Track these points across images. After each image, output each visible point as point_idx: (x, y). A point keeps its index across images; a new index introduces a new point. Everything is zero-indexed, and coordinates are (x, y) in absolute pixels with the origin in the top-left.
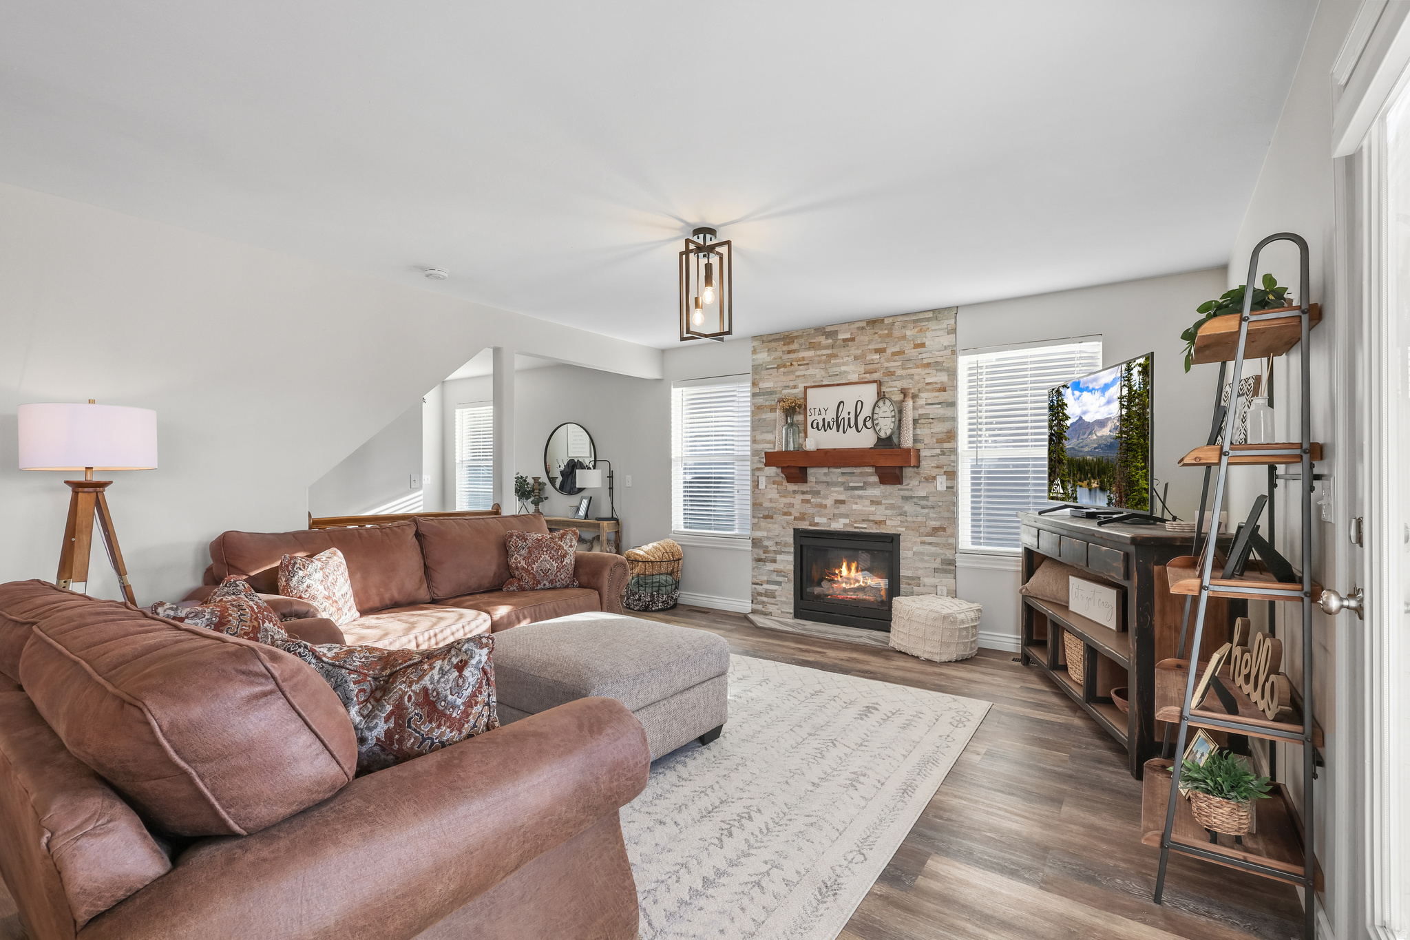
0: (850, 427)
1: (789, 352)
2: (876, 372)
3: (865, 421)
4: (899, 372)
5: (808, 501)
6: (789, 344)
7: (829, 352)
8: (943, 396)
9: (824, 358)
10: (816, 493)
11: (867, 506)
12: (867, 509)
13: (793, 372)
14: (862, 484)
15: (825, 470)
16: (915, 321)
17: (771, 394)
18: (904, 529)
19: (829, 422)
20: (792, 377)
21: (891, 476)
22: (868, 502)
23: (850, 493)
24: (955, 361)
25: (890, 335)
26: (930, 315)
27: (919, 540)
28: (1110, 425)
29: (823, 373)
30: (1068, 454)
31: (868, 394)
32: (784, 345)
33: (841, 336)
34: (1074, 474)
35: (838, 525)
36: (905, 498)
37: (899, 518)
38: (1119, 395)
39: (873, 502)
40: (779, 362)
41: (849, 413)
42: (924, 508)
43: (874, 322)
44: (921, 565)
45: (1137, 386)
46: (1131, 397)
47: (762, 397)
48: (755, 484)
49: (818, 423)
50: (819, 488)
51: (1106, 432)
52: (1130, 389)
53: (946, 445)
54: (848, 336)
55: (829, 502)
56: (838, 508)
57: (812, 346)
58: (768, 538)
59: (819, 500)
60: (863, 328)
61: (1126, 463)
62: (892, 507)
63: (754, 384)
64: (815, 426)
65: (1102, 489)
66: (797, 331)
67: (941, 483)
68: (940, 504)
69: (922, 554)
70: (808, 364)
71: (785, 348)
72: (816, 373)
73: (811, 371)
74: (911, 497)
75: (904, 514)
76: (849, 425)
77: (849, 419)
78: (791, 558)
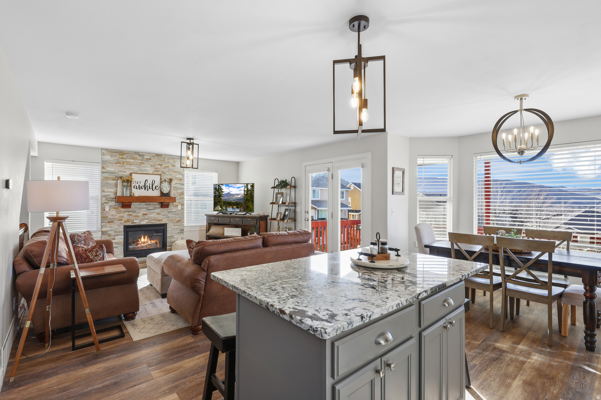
0: (150, 189)
1: (122, 158)
2: (159, 171)
3: (156, 187)
4: (167, 173)
5: (131, 215)
6: (122, 155)
7: (141, 162)
8: (181, 182)
9: (138, 163)
10: (135, 212)
11: (155, 215)
12: (156, 216)
13: (124, 166)
14: (153, 208)
15: (139, 203)
16: (172, 158)
17: (113, 173)
18: (168, 222)
19: (141, 187)
20: (123, 168)
21: (164, 205)
22: (156, 214)
23: (148, 211)
24: (184, 172)
25: (164, 160)
26: (177, 157)
27: (173, 224)
28: (240, 195)
29: (138, 169)
30: (223, 200)
31: (157, 179)
32: (120, 155)
33: (145, 157)
34: (226, 205)
35: (144, 222)
36: (169, 212)
37: (167, 218)
38: (244, 189)
39: (158, 214)
40: (117, 161)
41: (150, 184)
42: (174, 215)
43: (158, 155)
44: (174, 232)
45: (250, 189)
46: (248, 190)
47: (108, 174)
48: (103, 209)
49: (136, 187)
50: (135, 210)
51: (239, 196)
52: (247, 189)
53: (182, 196)
54: (148, 157)
55: (140, 215)
56: (144, 216)
57: (133, 158)
58: (111, 230)
59: (136, 214)
60: (154, 156)
61: (246, 203)
62: (164, 215)
63: (103, 168)
64: (135, 187)
65: (238, 208)
66: (126, 151)
67: (179, 207)
68: (180, 213)
69: (174, 228)
70: (131, 164)
71: (120, 156)
72: (135, 168)
73: (132, 167)
74: (171, 212)
75: (168, 217)
76: (150, 188)
77: (150, 186)
78: (123, 237)
